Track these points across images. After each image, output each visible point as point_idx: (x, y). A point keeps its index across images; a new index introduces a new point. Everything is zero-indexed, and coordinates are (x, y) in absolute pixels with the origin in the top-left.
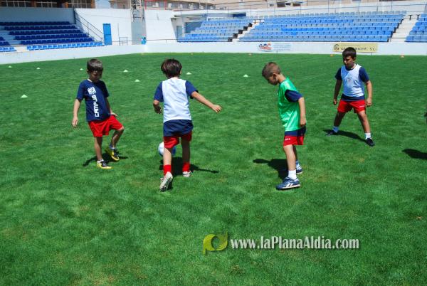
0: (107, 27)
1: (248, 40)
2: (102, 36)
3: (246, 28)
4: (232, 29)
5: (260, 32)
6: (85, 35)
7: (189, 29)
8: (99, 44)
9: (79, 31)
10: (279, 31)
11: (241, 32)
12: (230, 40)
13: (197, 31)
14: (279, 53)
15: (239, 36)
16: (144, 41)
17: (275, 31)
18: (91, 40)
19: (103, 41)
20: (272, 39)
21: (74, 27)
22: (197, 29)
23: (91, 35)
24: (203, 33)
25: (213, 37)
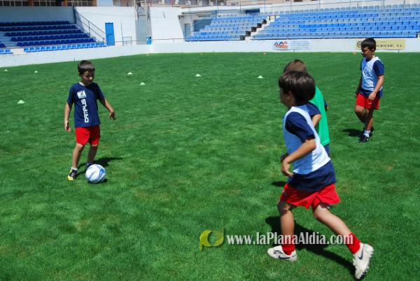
0: (109, 26)
1: (262, 38)
2: (105, 36)
3: (260, 26)
4: (245, 26)
5: (276, 28)
6: (86, 36)
7: (197, 27)
8: (101, 45)
9: (79, 31)
10: (297, 28)
11: (254, 29)
12: (243, 38)
13: (207, 29)
14: (296, 51)
15: (253, 34)
16: (150, 40)
17: (291, 28)
18: (92, 40)
19: (105, 41)
20: (288, 37)
21: (74, 27)
22: (207, 27)
23: (93, 35)
24: (214, 31)
25: (224, 35)
